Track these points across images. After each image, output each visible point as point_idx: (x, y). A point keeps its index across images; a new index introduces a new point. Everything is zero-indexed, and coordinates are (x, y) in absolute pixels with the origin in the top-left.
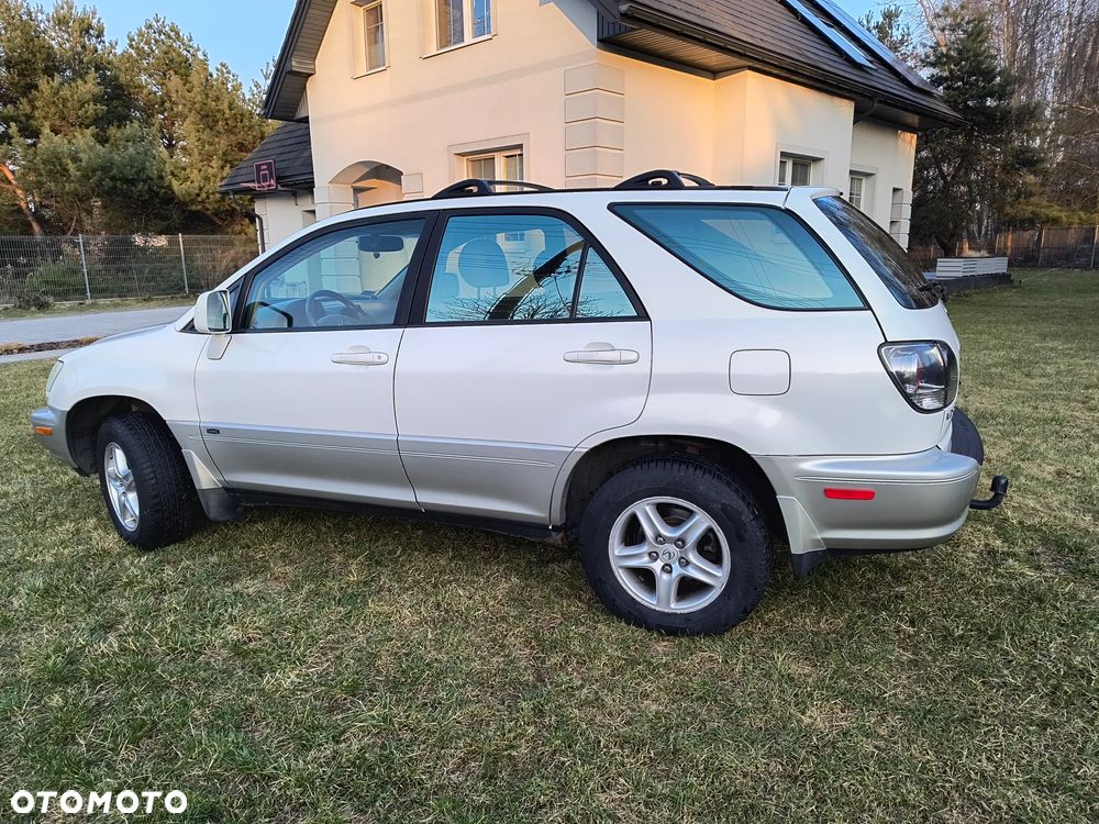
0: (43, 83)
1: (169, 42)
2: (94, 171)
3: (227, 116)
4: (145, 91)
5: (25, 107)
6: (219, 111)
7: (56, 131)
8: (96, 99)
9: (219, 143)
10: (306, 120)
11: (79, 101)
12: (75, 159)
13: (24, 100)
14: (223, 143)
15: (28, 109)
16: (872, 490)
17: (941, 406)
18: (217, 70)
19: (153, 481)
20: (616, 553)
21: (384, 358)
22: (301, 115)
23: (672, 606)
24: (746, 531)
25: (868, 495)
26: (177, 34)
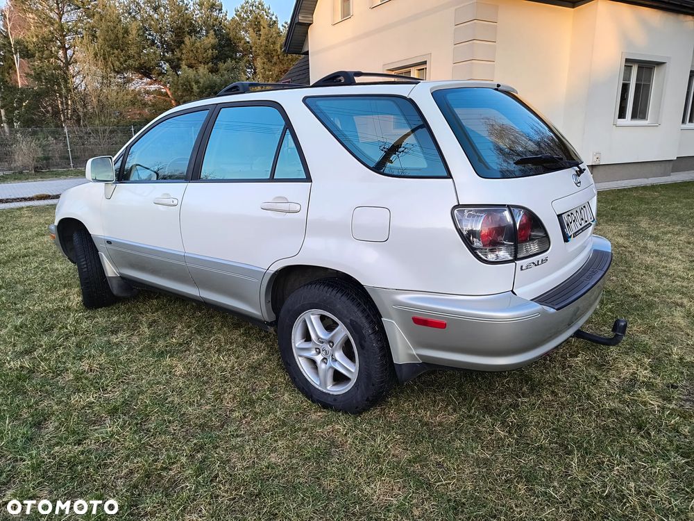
0: (187, 40)
1: (257, 11)
2: (206, 89)
3: (279, 53)
4: (243, 42)
5: (178, 53)
6: (274, 50)
7: (190, 66)
8: (213, 47)
9: (274, 70)
10: (307, 53)
11: (205, 49)
12: (197, 82)
13: (178, 50)
14: (276, 70)
15: (179, 55)
16: (445, 322)
17: (511, 258)
18: (283, 26)
19: (86, 270)
20: (297, 345)
21: (175, 202)
22: (306, 50)
23: (328, 388)
24: (365, 342)
25: (441, 325)
26: (262, 6)
